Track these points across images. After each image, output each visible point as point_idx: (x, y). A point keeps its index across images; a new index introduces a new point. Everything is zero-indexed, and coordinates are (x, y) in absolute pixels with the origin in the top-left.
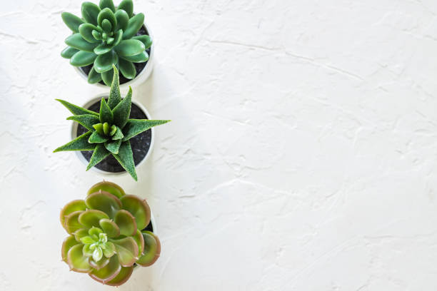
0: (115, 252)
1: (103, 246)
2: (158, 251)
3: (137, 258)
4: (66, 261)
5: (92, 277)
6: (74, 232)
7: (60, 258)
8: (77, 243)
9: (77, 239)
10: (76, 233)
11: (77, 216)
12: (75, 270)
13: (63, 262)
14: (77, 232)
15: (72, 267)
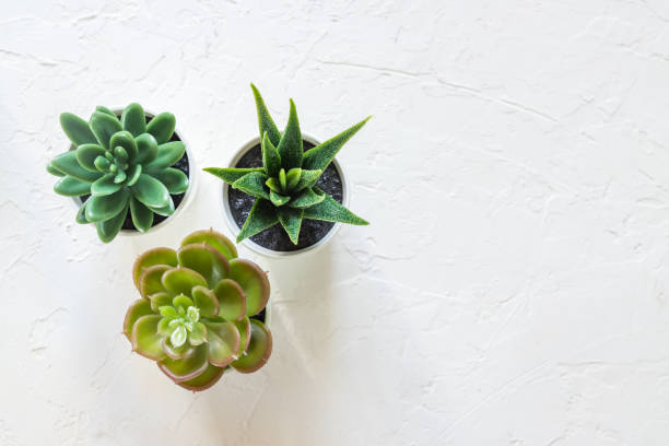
0: (205, 340)
1: (190, 326)
2: (266, 355)
3: (236, 358)
4: (128, 334)
5: (160, 367)
6: (151, 295)
7: (121, 328)
8: (152, 312)
9: (153, 306)
10: (154, 298)
11: (161, 272)
12: (139, 351)
13: (124, 336)
14: (155, 296)
15: (136, 346)
